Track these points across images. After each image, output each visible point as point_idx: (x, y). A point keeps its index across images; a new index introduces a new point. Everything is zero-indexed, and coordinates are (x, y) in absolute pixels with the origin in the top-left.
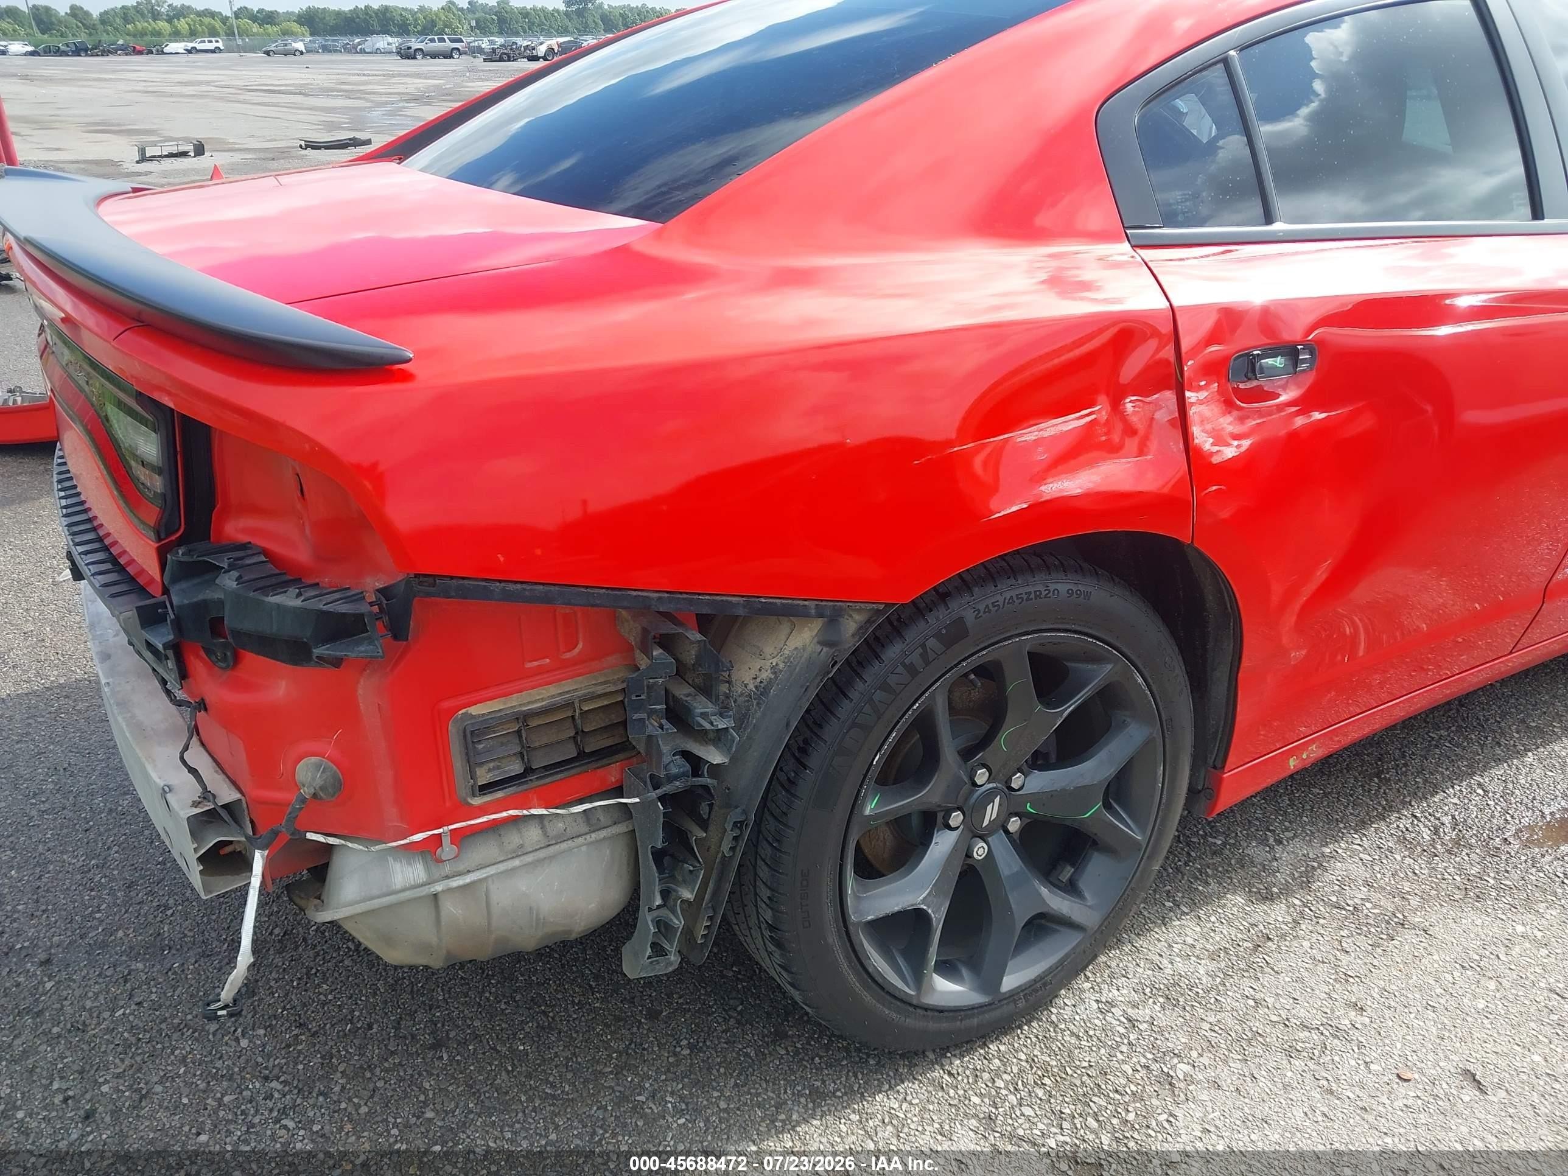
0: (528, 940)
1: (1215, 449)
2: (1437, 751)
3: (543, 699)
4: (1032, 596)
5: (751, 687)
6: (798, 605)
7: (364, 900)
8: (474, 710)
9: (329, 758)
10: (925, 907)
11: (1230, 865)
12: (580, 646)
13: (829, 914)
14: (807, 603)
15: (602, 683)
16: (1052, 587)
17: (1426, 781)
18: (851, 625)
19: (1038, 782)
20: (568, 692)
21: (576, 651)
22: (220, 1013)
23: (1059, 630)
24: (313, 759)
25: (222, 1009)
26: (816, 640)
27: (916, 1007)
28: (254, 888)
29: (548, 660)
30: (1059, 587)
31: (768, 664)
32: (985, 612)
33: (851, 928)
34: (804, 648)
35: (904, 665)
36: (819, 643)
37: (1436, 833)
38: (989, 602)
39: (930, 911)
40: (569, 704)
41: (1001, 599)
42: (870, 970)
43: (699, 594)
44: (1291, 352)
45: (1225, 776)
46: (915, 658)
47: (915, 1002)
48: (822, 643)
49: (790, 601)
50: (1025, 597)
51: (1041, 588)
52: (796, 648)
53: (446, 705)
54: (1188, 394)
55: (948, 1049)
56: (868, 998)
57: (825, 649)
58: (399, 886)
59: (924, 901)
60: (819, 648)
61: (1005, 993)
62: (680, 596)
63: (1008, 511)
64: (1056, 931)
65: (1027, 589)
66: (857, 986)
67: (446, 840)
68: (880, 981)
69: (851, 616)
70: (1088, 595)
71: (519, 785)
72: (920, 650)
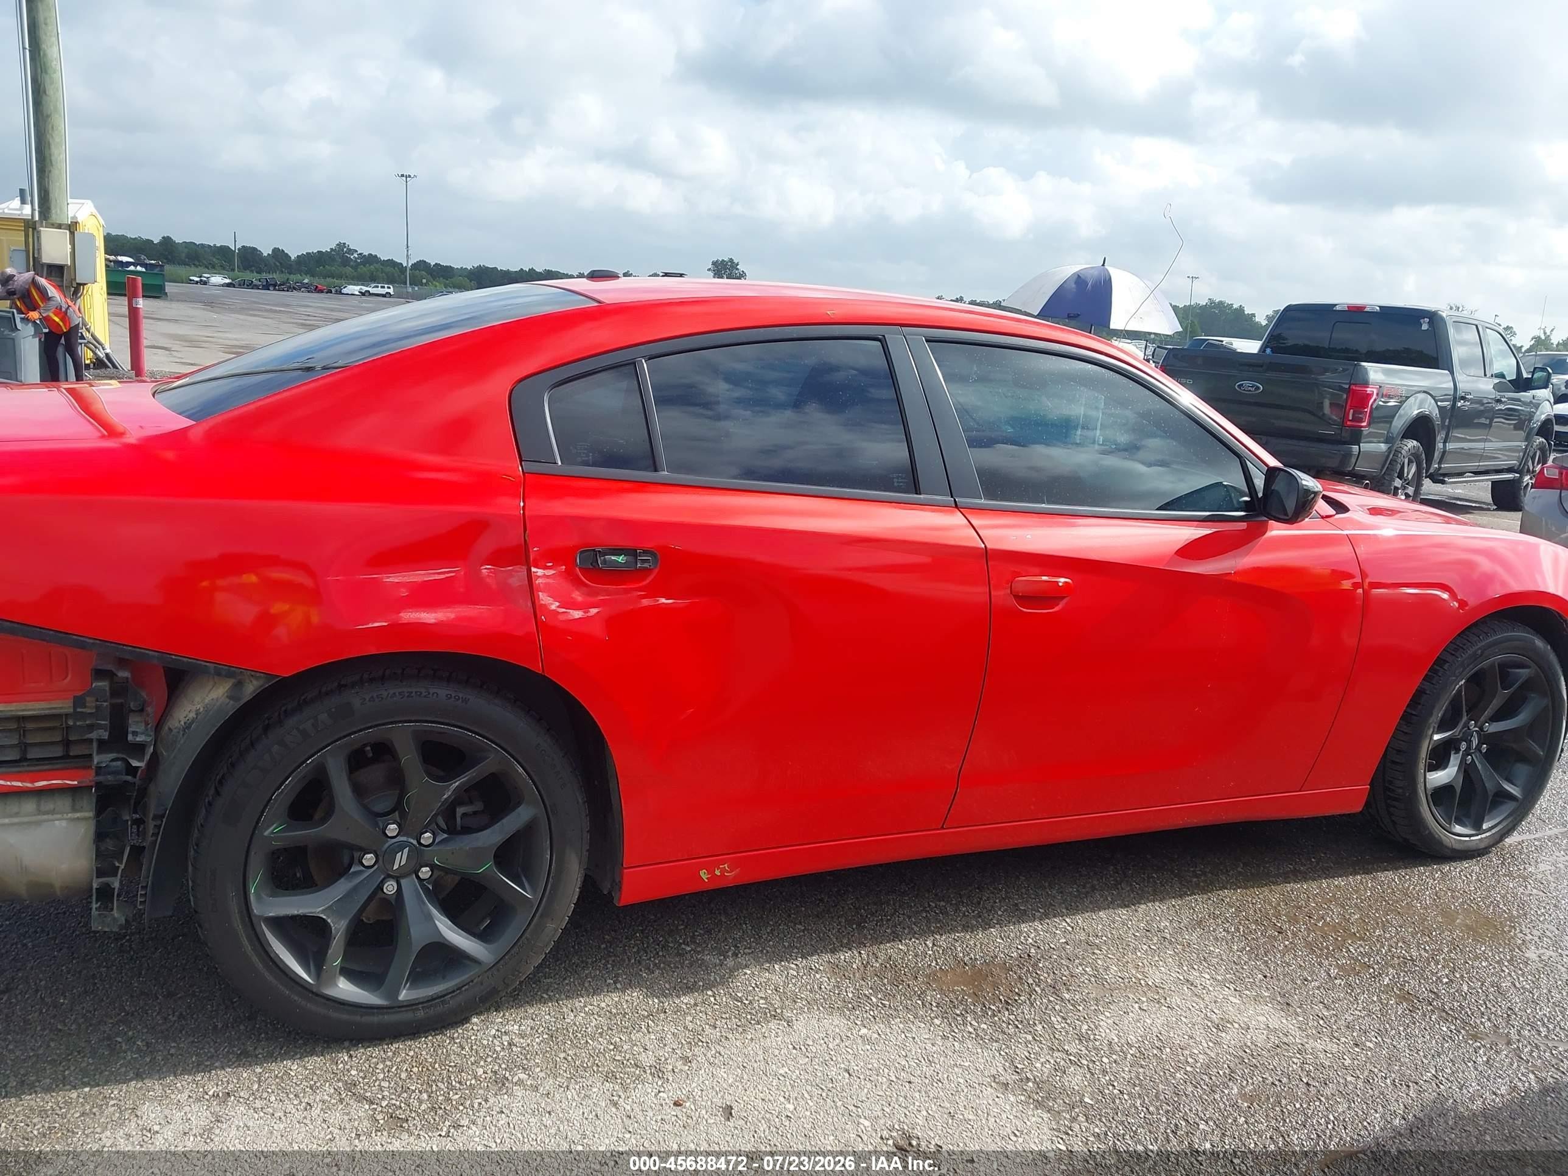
1: (561, 610)
4: (413, 694)
5: (182, 723)
10: (324, 917)
13: (234, 907)
14: (207, 664)
16: (431, 691)
18: (251, 688)
23: (442, 724)
26: (226, 695)
27: (317, 995)
29: (42, 685)
30: (439, 691)
31: (194, 708)
32: (369, 701)
33: (253, 919)
34: (217, 699)
36: (227, 697)
39: (329, 921)
40: (51, 718)
41: (385, 694)
42: (272, 955)
43: (124, 645)
44: (633, 553)
47: (314, 990)
48: (232, 699)
49: (194, 661)
50: (407, 694)
51: (421, 690)
54: (534, 569)
56: (270, 978)
57: (232, 702)
59: (323, 912)
60: (228, 700)
61: (403, 1001)
62: (109, 644)
63: (370, 625)
65: (410, 690)
66: (260, 966)
68: (281, 966)
69: (251, 681)
70: (465, 701)
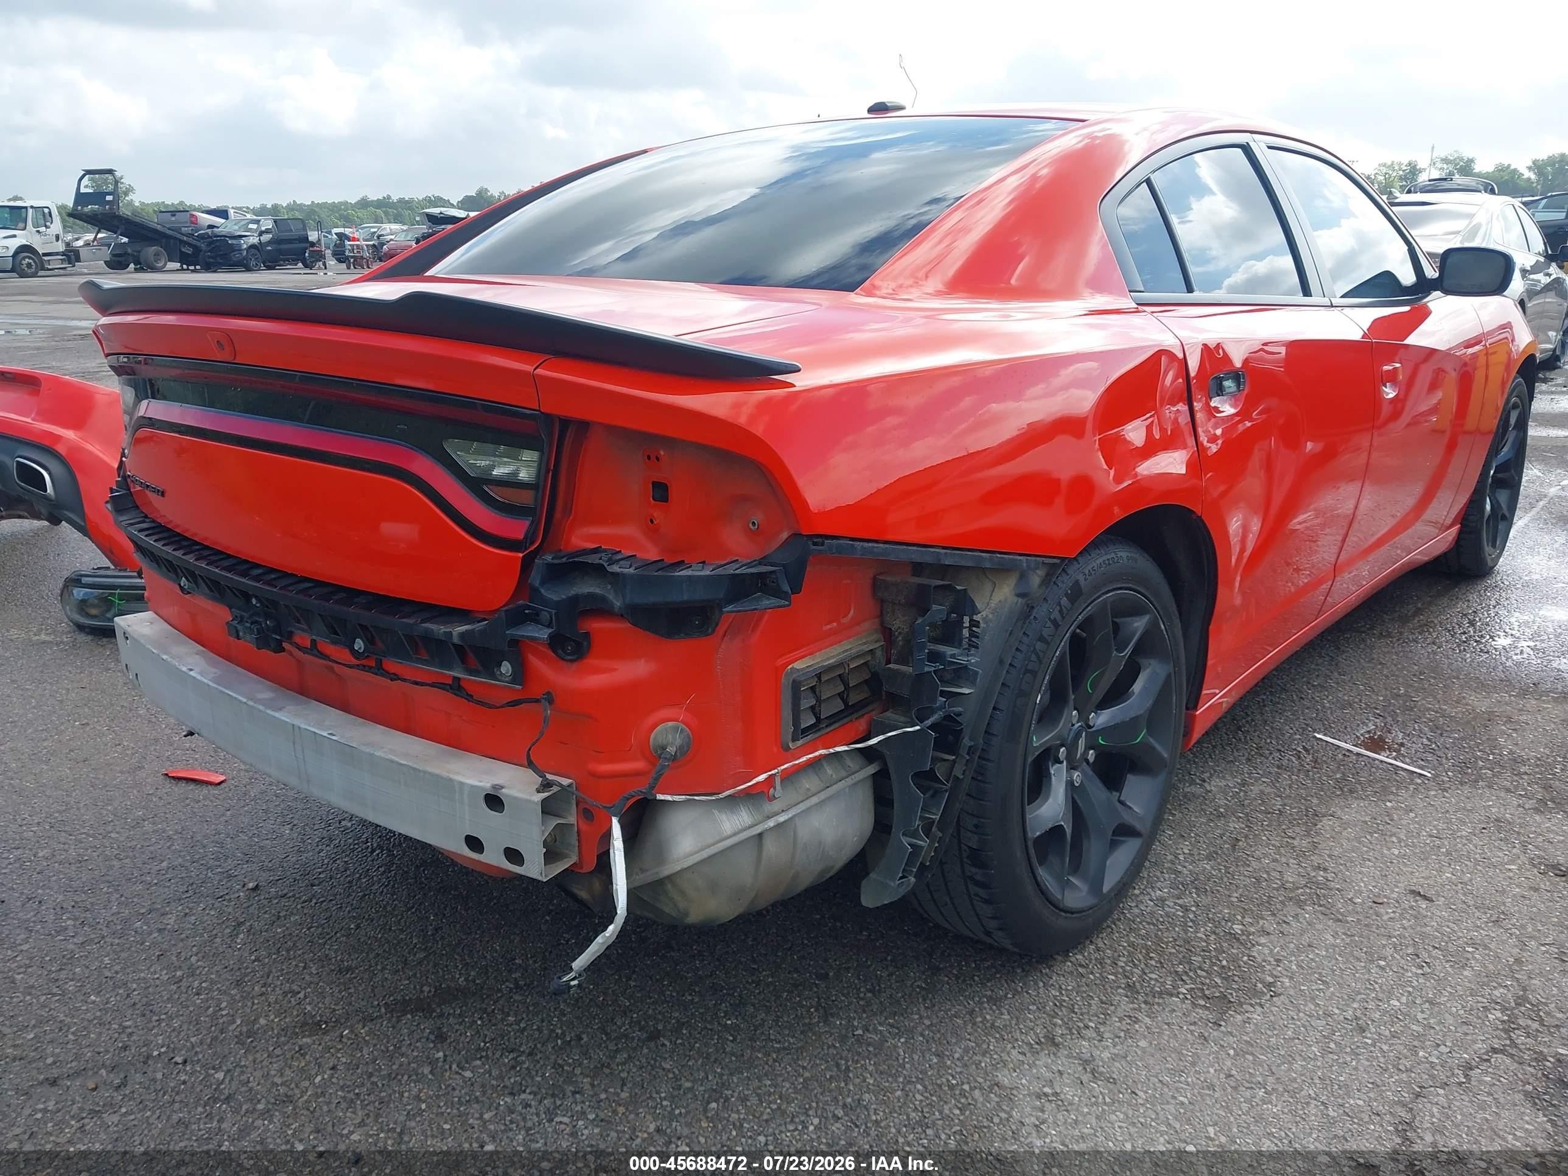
0: (806, 880)
1: (1209, 445)
2: (1267, 709)
3: (833, 657)
4: (1110, 561)
6: (1017, 560)
7: (702, 849)
8: (799, 665)
9: (682, 722)
10: (1060, 823)
11: (1180, 800)
12: (852, 612)
15: (865, 643)
16: (1119, 555)
17: (1272, 728)
19: (1101, 719)
20: (847, 651)
21: (850, 616)
22: (573, 983)
23: (1126, 589)
24: (670, 724)
25: (573, 979)
26: (1012, 593)
27: (1061, 910)
28: (618, 849)
29: (835, 624)
30: (1122, 554)
32: (1089, 575)
33: (1029, 847)
34: (1006, 600)
35: (1050, 619)
36: (1014, 595)
37: (1299, 758)
38: (1090, 567)
39: (1063, 825)
40: (841, 665)
41: (1095, 565)
44: (1236, 376)
45: (1198, 713)
46: (1056, 615)
48: (1019, 595)
50: (1107, 562)
51: (1113, 555)
52: (1000, 601)
53: (780, 662)
54: (1195, 404)
55: (1068, 951)
57: (1018, 601)
58: (729, 833)
59: (1059, 818)
60: (1016, 599)
61: (1107, 891)
64: (1124, 842)
65: (1108, 557)
67: (778, 780)
70: (1136, 560)
71: (816, 732)
72: (1058, 607)
